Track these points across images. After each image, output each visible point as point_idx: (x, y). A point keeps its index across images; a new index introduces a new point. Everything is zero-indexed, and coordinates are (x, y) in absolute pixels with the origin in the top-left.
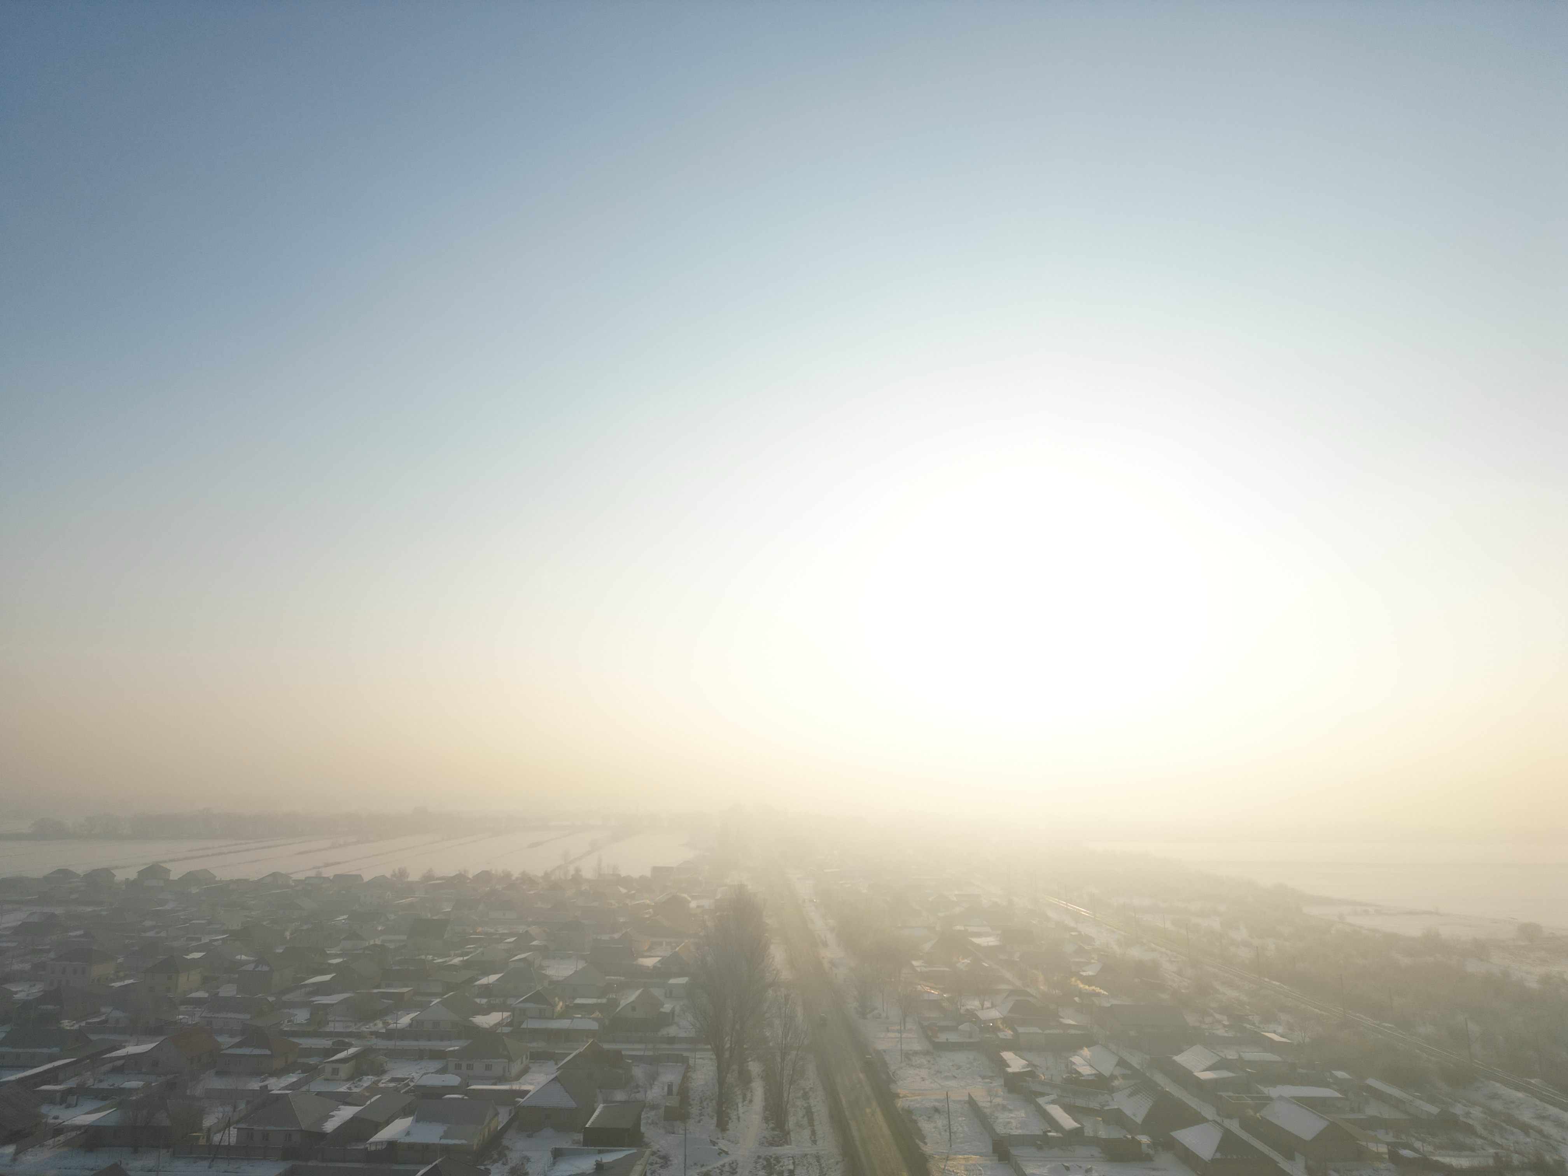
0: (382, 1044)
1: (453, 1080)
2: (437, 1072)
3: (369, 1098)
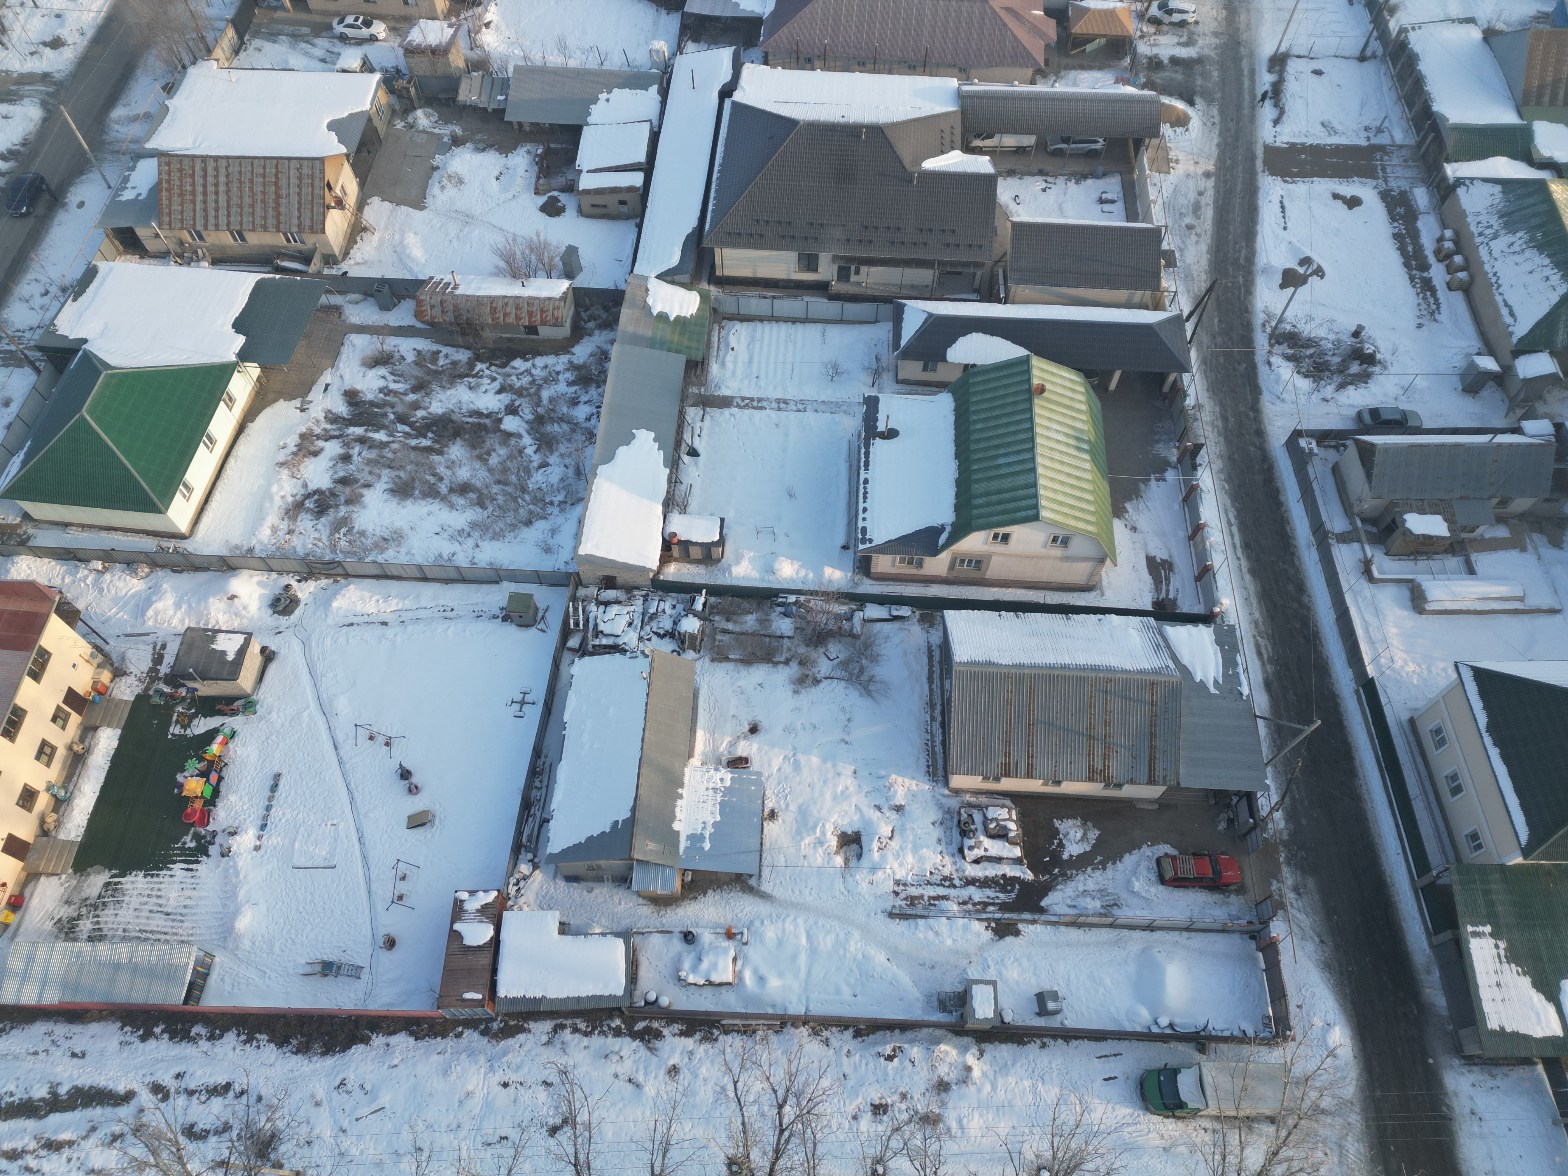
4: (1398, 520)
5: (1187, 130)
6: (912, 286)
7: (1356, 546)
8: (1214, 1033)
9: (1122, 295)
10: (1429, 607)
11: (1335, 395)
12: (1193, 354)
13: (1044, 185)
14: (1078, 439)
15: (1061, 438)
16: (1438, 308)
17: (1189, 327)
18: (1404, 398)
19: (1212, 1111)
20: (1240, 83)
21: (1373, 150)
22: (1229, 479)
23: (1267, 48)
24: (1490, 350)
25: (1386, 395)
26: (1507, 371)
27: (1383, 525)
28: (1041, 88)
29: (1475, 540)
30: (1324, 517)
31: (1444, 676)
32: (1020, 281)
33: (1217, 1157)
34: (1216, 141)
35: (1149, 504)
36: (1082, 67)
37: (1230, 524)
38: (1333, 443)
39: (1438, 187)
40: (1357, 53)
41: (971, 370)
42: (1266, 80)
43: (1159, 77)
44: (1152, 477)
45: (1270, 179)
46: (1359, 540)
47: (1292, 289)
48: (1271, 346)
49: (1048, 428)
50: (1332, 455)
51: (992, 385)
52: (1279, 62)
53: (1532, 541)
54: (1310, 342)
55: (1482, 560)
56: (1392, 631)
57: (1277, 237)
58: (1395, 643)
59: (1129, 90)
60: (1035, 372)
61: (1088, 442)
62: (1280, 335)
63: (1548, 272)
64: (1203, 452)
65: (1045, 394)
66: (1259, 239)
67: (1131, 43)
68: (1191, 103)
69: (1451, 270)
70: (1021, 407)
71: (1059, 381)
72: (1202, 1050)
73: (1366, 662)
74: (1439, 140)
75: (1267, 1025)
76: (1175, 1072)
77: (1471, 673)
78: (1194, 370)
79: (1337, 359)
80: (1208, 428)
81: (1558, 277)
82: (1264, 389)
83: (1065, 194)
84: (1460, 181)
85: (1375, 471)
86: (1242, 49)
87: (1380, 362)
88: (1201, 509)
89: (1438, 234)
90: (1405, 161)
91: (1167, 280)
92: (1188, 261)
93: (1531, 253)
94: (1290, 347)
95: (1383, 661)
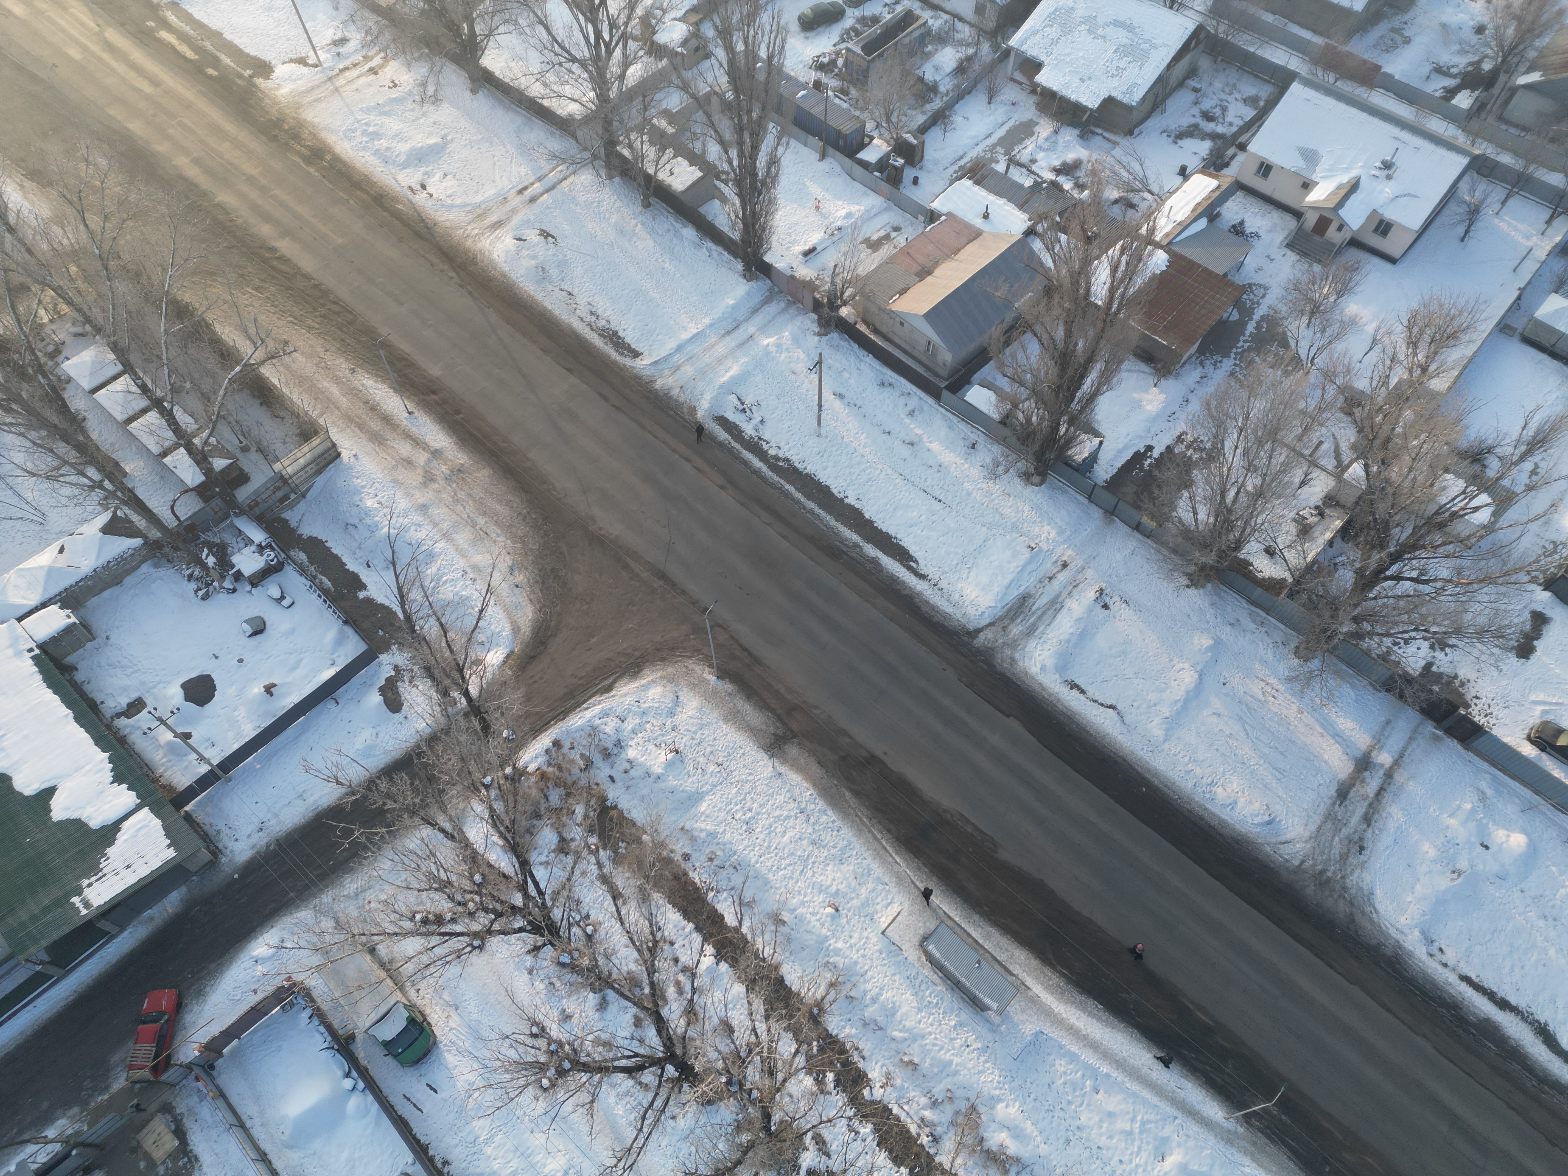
8: (329, 1039)
19: (398, 996)
33: (432, 969)
72: (352, 1037)
75: (292, 1004)
76: (386, 1044)
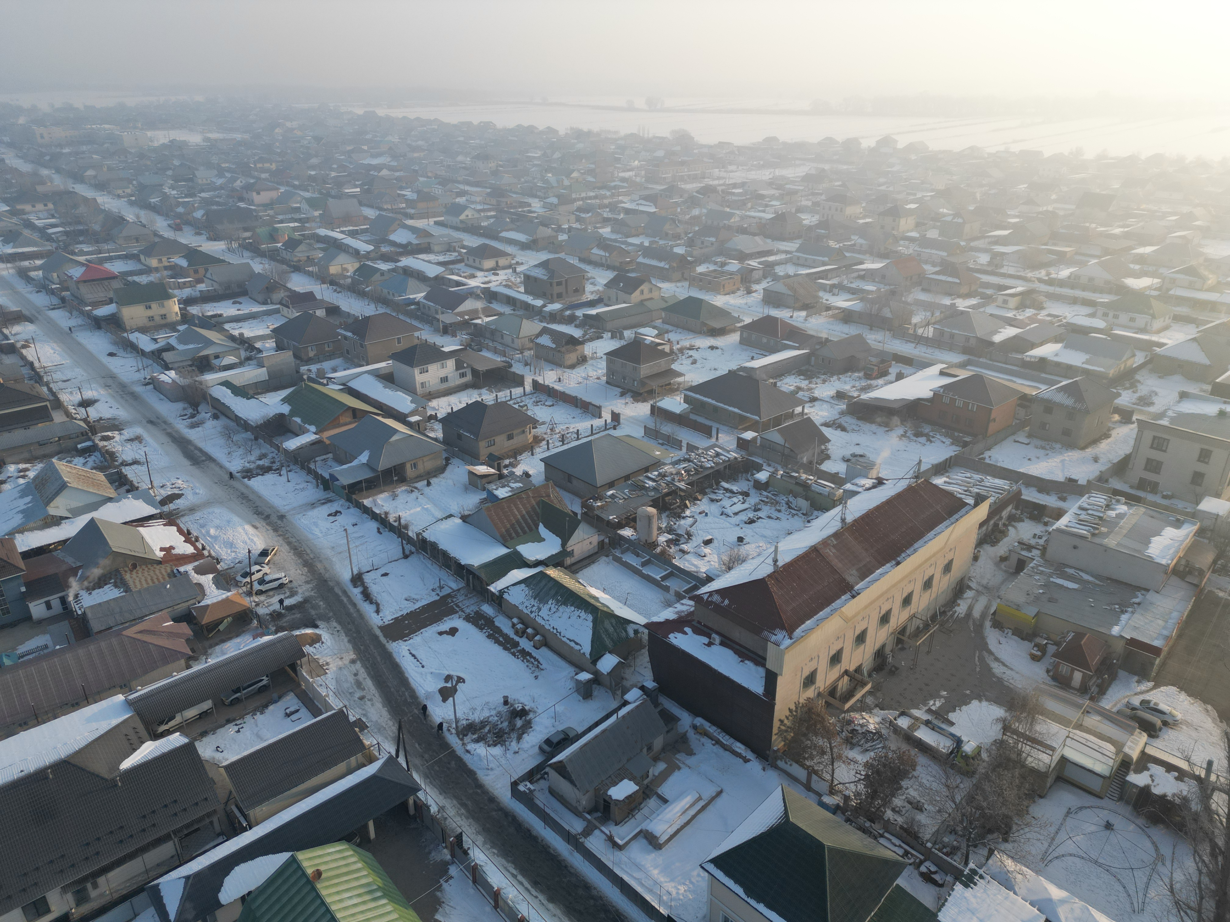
0: (1043, 288)
1: (1100, 324)
2: (1086, 316)
3: (1030, 325)
4: (607, 798)
5: (323, 643)
6: (158, 865)
7: (597, 832)
9: (341, 767)
10: (662, 840)
11: (519, 746)
12: (416, 776)
13: (236, 728)
14: (370, 892)
15: (355, 901)
16: (539, 662)
17: (402, 760)
18: (557, 723)
20: (341, 602)
21: (444, 599)
22: (494, 845)
23: (346, 575)
24: (581, 668)
25: (546, 728)
26: (597, 674)
27: (602, 807)
28: (197, 667)
29: (652, 781)
30: (567, 827)
31: (701, 879)
32: (254, 805)
34: (346, 640)
35: (451, 904)
36: (223, 641)
37: (514, 876)
38: (539, 776)
39: (493, 600)
40: (402, 556)
41: (248, 899)
42: (356, 592)
43: (283, 622)
44: (442, 881)
45: (395, 644)
46: (596, 828)
47: (451, 699)
48: (462, 740)
49: (341, 901)
50: (543, 784)
51: (274, 898)
52: (357, 579)
53: (678, 759)
54: (484, 723)
55: (665, 790)
56: (655, 872)
57: (421, 674)
58: (662, 879)
59: (267, 638)
60: (305, 864)
61: (379, 889)
62: (462, 730)
63: (577, 613)
64: (465, 838)
65: (324, 875)
66: (411, 680)
67: (251, 611)
68: (316, 626)
69: (530, 638)
70: (309, 899)
71: (328, 858)
73: (657, 907)
74: (475, 576)
77: (712, 865)
78: (423, 786)
79: (505, 724)
80: (457, 819)
81: (583, 613)
82: (475, 769)
83: (257, 726)
84: (502, 592)
85: (574, 778)
86: (330, 583)
87: (530, 711)
88: (489, 880)
89: (511, 624)
90: (466, 596)
91: (367, 739)
92: (374, 719)
93: (562, 608)
94: (473, 734)
95: (665, 898)
